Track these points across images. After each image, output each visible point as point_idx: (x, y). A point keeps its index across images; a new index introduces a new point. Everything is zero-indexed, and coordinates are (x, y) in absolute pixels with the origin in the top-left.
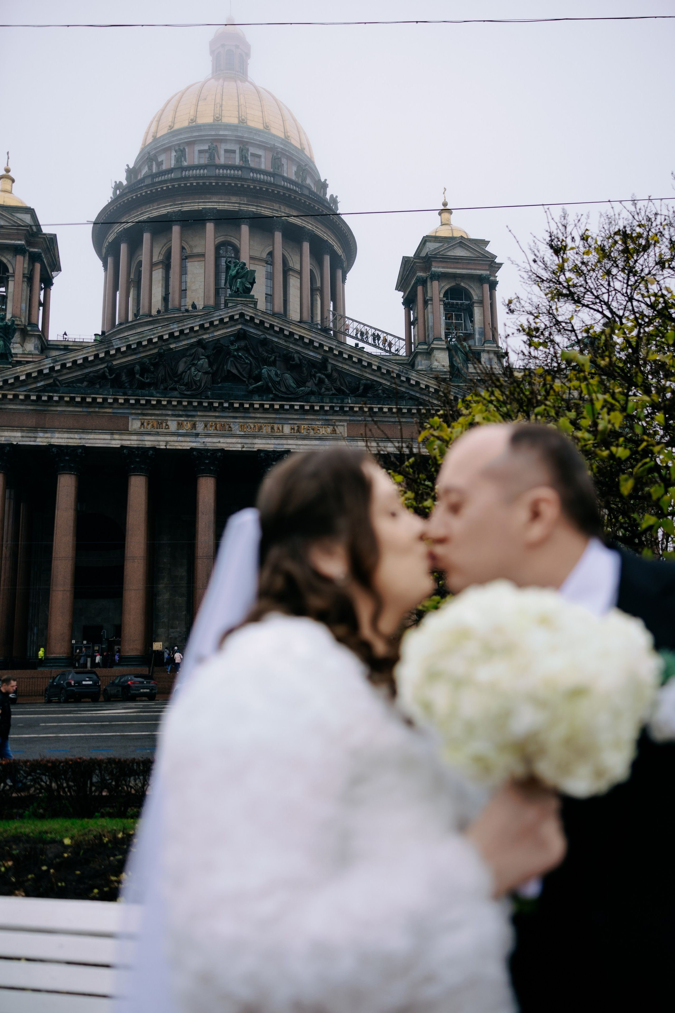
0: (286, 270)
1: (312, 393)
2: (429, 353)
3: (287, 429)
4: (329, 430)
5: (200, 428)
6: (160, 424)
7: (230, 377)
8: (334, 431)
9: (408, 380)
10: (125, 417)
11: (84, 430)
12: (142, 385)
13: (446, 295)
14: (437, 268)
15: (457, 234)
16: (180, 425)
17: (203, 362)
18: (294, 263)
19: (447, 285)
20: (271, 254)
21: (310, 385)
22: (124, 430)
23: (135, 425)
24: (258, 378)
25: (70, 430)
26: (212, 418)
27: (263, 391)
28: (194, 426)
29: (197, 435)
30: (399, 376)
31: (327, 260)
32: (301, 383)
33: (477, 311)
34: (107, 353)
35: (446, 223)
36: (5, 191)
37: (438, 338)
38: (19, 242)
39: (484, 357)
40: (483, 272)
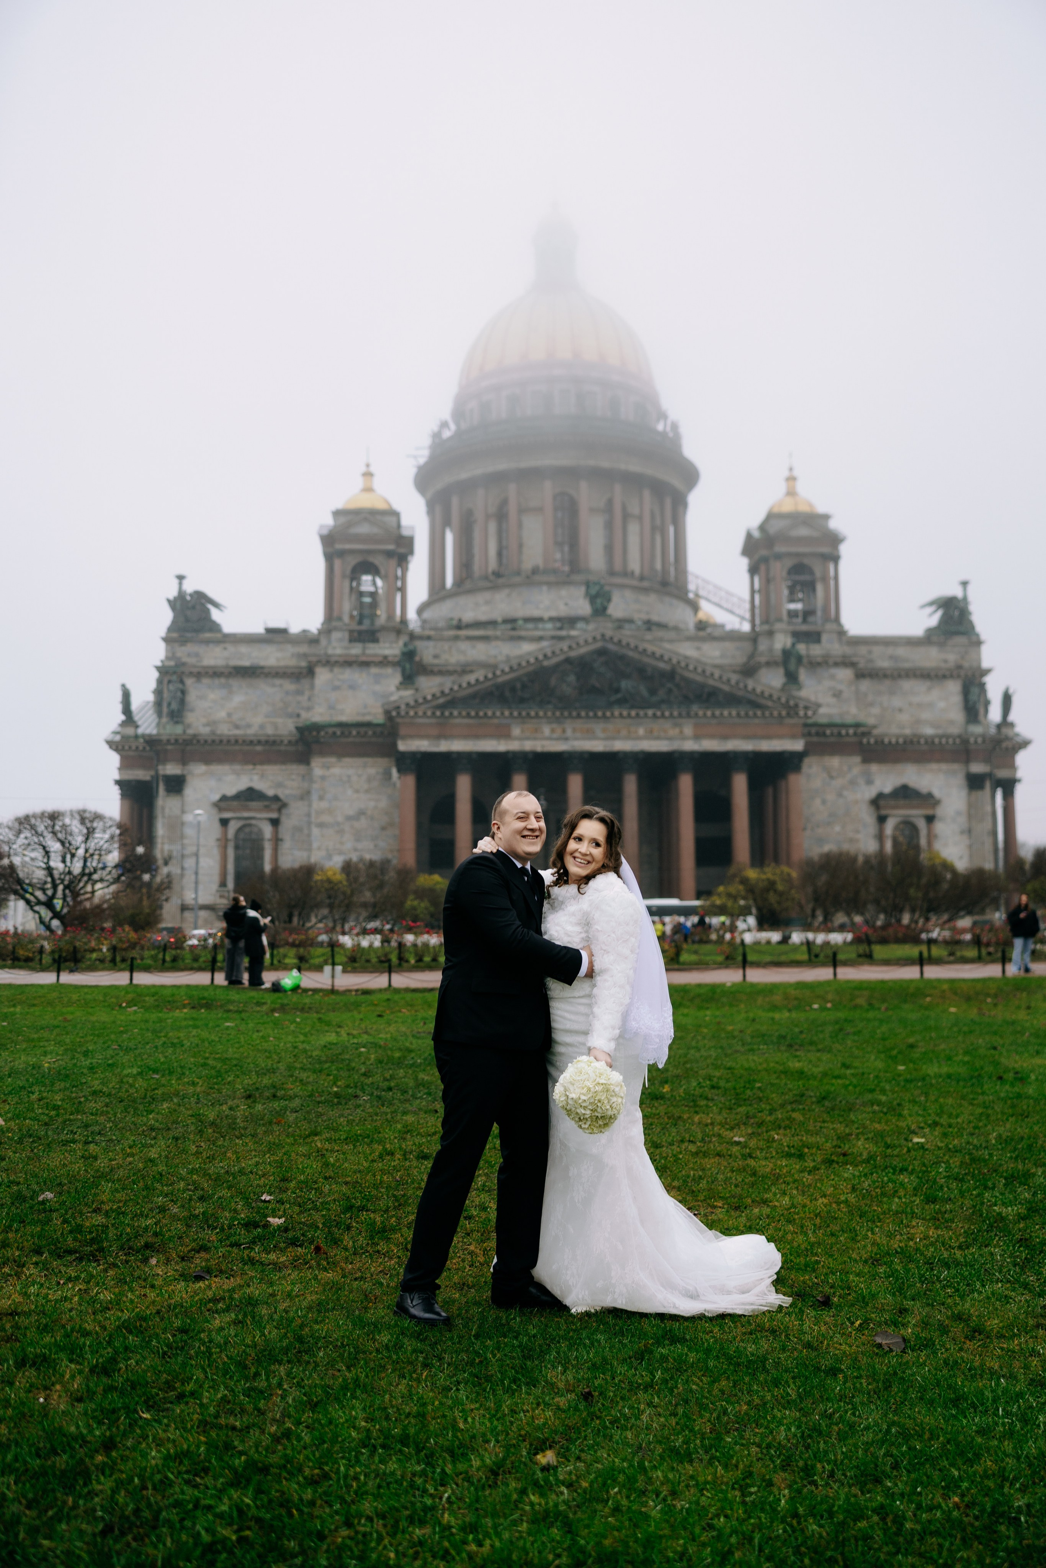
0: (626, 516)
1: (662, 701)
2: (771, 634)
3: (641, 731)
4: (677, 730)
5: (569, 733)
6: (536, 730)
7: (594, 690)
8: (681, 732)
9: (746, 687)
10: (508, 727)
11: (477, 737)
12: (522, 700)
13: (789, 572)
14: (780, 548)
15: (803, 508)
16: (553, 731)
17: (572, 678)
18: (634, 509)
19: (789, 563)
20: (610, 502)
21: (662, 693)
22: (507, 736)
23: (516, 731)
24: (617, 690)
25: (466, 737)
26: (579, 724)
27: (622, 702)
28: (564, 731)
29: (566, 739)
30: (737, 683)
31: (668, 502)
32: (653, 692)
33: (820, 588)
34: (494, 674)
35: (791, 493)
36: (368, 489)
37: (780, 620)
38: (391, 547)
39: (824, 638)
40: (825, 550)
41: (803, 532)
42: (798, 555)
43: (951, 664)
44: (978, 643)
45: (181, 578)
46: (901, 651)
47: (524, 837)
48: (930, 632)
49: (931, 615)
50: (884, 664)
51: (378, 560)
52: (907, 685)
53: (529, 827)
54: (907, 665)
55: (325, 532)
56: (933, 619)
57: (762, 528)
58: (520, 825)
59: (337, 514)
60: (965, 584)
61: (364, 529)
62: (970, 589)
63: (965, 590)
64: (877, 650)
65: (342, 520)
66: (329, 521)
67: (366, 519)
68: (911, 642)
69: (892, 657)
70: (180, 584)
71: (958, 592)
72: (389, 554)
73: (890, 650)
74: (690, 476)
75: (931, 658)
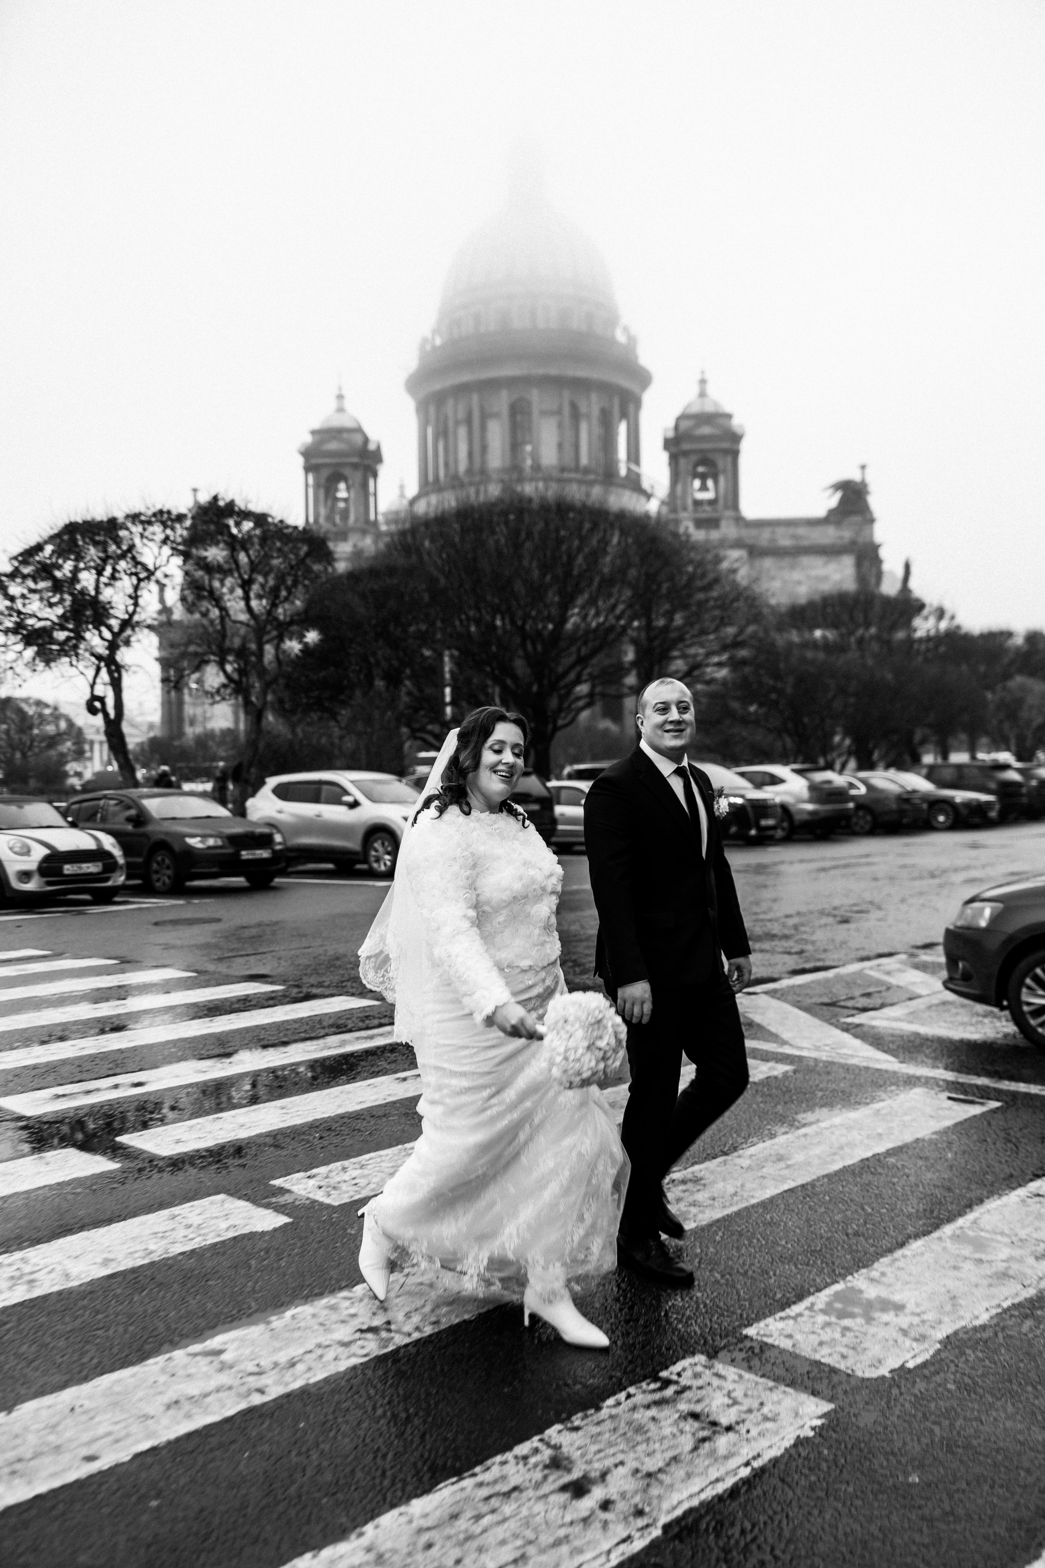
13: (695, 466)
14: (689, 445)
19: (694, 458)
33: (722, 479)
35: (702, 394)
36: (341, 410)
37: (685, 509)
38: (355, 460)
39: (723, 524)
40: (725, 445)
41: (706, 430)
42: (701, 451)
43: (846, 541)
44: (872, 521)
45: (195, 490)
46: (801, 531)
47: (667, 731)
48: (831, 512)
49: (831, 496)
50: (785, 542)
51: (347, 471)
52: (806, 560)
53: (671, 719)
54: (806, 543)
55: (303, 450)
56: (833, 500)
57: (676, 428)
58: (659, 718)
59: (314, 433)
60: (863, 467)
61: (333, 446)
62: (868, 471)
63: (863, 474)
64: (780, 531)
65: (317, 437)
66: (308, 439)
67: (334, 438)
68: (812, 523)
69: (794, 537)
70: (195, 496)
71: (856, 476)
72: (355, 466)
73: (791, 530)
74: (644, 379)
75: (830, 535)
